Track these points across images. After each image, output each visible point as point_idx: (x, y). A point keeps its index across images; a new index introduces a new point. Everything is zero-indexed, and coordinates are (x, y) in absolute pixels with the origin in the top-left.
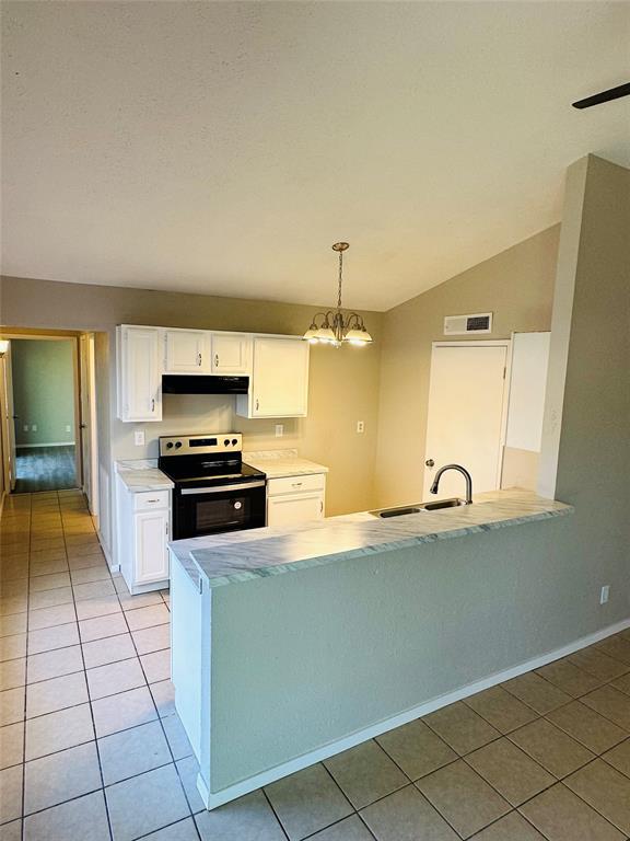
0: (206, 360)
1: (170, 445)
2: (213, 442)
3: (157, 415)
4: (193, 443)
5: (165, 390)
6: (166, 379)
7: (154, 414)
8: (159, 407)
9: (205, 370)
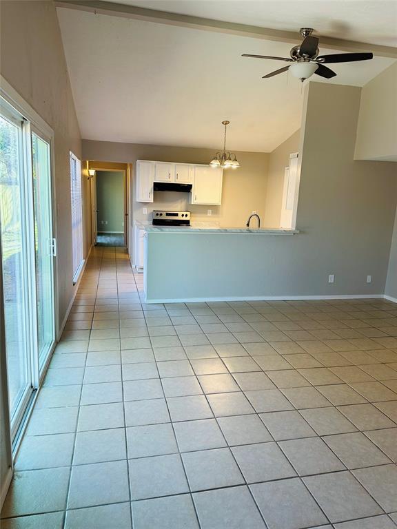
0: (173, 176)
1: (157, 214)
2: (177, 215)
3: (151, 200)
4: (168, 214)
5: (154, 190)
6: (155, 184)
7: (150, 199)
8: (152, 196)
9: (172, 181)
